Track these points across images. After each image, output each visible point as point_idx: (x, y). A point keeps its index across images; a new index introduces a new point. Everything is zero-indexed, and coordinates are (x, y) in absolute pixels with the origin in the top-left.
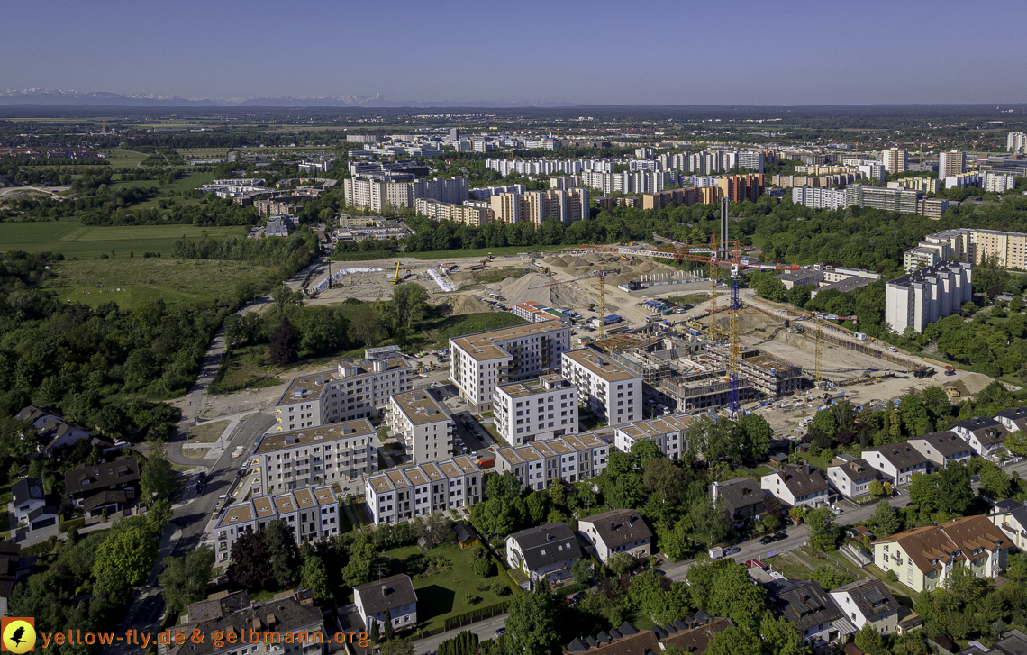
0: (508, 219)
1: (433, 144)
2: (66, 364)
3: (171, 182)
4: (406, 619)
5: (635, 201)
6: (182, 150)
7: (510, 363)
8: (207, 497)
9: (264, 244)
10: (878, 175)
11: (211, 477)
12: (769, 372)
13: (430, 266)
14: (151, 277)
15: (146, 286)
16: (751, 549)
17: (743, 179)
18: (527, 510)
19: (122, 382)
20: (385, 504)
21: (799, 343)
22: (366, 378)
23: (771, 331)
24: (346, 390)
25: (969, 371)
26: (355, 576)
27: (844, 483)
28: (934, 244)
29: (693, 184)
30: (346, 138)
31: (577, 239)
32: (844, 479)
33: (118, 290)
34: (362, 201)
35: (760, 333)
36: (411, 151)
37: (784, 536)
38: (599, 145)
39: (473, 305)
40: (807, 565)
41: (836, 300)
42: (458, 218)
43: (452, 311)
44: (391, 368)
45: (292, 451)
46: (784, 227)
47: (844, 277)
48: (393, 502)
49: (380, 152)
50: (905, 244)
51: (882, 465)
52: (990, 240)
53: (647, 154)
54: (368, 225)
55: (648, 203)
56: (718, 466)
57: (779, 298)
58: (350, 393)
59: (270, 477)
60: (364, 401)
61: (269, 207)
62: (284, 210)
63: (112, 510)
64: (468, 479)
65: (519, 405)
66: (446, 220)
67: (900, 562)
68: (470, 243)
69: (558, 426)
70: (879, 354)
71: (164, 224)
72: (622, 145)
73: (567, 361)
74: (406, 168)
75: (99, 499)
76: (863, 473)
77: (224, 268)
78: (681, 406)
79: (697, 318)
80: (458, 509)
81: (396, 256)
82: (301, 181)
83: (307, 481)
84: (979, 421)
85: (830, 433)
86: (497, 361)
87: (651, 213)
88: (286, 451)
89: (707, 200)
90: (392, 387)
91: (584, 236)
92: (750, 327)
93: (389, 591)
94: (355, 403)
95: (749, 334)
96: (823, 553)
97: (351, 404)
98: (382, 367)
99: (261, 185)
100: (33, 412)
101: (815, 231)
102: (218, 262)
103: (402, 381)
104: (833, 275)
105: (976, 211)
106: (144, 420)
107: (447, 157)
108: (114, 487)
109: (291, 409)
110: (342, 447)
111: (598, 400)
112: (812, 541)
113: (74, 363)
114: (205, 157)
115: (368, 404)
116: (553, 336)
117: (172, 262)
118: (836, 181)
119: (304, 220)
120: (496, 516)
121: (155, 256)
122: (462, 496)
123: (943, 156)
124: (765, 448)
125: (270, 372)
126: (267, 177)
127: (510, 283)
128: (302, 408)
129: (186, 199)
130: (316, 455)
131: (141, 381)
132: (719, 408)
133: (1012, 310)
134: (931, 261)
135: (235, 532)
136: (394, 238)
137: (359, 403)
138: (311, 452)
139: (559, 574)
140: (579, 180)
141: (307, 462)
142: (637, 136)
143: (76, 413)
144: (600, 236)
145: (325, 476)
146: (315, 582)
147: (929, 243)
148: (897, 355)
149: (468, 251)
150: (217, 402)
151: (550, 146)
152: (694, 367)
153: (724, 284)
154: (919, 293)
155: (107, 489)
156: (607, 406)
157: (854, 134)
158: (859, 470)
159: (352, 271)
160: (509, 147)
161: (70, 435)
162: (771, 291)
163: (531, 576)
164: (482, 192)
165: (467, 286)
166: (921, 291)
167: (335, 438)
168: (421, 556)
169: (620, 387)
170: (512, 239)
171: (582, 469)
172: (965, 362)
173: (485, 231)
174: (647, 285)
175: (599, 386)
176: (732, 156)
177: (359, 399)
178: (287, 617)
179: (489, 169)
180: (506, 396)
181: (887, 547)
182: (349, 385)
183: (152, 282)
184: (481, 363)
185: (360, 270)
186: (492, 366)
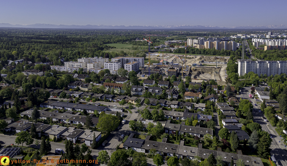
0: (207, 48)
20: (69, 70)
22: (97, 59)
55: (266, 48)
81: (171, 53)
110: (77, 64)
130: (73, 65)
138: (72, 64)
182: (94, 60)
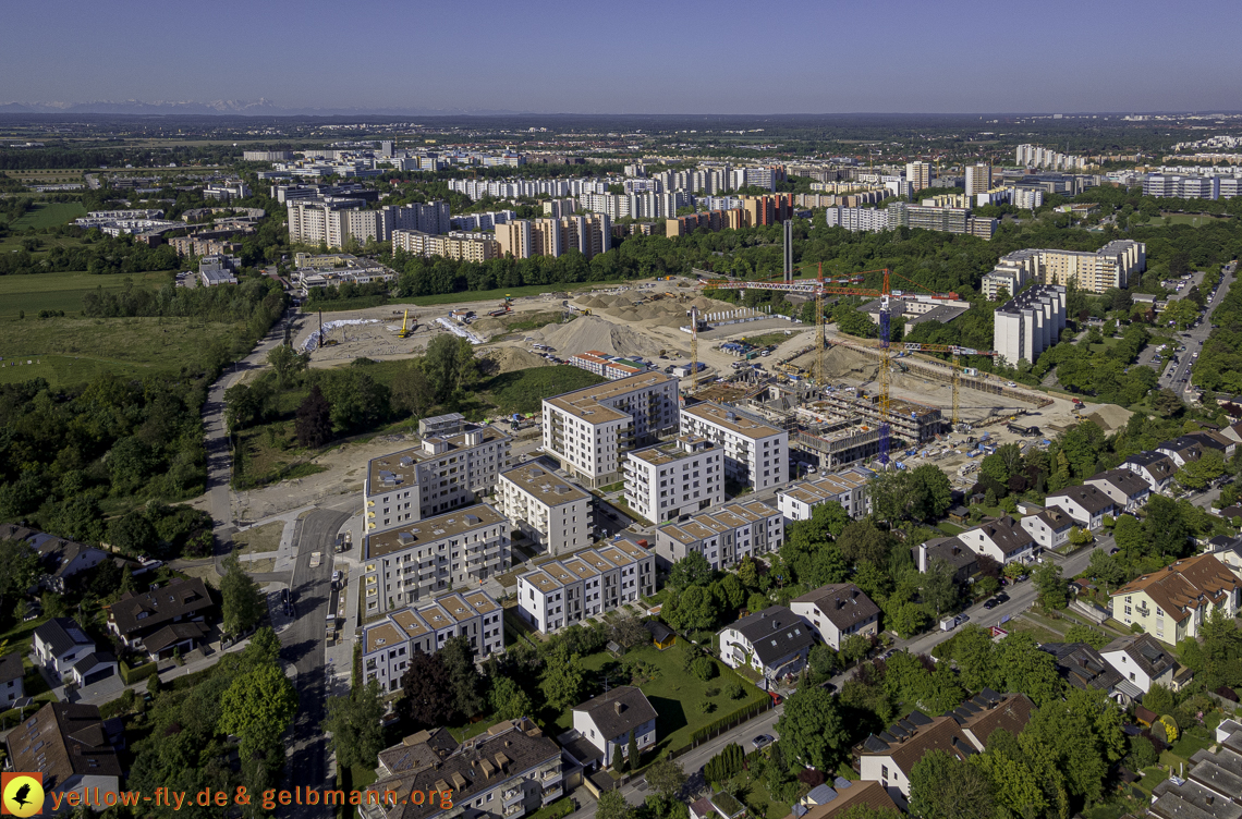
0: (517, 252)
1: (366, 162)
2: (25, 465)
3: (21, 215)
4: (645, 739)
5: (652, 227)
6: (13, 171)
7: (629, 424)
8: (305, 619)
9: (215, 294)
10: (906, 192)
11: (295, 595)
12: (909, 417)
13: (437, 314)
14: (67, 343)
15: (68, 355)
16: (978, 614)
17: (771, 199)
18: (727, 595)
19: (107, 482)
20: (553, 606)
21: (906, 383)
22: (461, 454)
23: (870, 371)
24: (437, 472)
25: (1096, 402)
26: (562, 696)
27: (1043, 533)
28: (1010, 267)
29: (708, 206)
30: (242, 155)
31: (605, 274)
32: (1043, 529)
33: (30, 362)
34: (315, 235)
35: (859, 374)
36: (342, 171)
37: (1005, 598)
38: (572, 162)
39: (524, 359)
40: (1046, 627)
41: (940, 332)
42: (454, 254)
43: (498, 367)
44: (486, 440)
45: (413, 552)
46: (834, 252)
47: (929, 308)
48: (562, 603)
49: (300, 172)
50: (975, 268)
51: (1071, 511)
52: (1059, 262)
53: (638, 171)
54: (337, 266)
55: (672, 229)
56: (901, 527)
57: (867, 334)
58: (442, 474)
59: (388, 586)
60: (459, 483)
61: (192, 246)
62: (216, 249)
63: (184, 650)
64: (641, 566)
65: (663, 473)
66: (439, 257)
67: (1144, 612)
68: (478, 284)
69: (704, 496)
70: (998, 390)
71: (44, 272)
72: (599, 161)
73: (686, 418)
74: (349, 192)
75: (167, 636)
76: (1061, 521)
77: (168, 327)
78: (825, 461)
79: (788, 361)
80: (632, 603)
81: (389, 303)
82: (214, 211)
83: (431, 587)
84: (1147, 455)
85: (1003, 479)
86: (615, 424)
87: (678, 240)
88: (406, 552)
89: (733, 224)
90: (489, 464)
91: (614, 271)
92: (844, 368)
93: (623, 708)
94: (448, 487)
95: (845, 375)
96: (1057, 612)
97: (444, 488)
98: (476, 439)
99: (159, 217)
100: (14, 531)
101: (868, 256)
102: (156, 319)
103: (500, 456)
104: (916, 305)
105: (1025, 231)
106: (170, 530)
107: (391, 177)
108: (180, 618)
109: (386, 499)
110: (471, 541)
111: (739, 462)
112: (1041, 599)
113: (36, 463)
114: (54, 180)
115: (463, 487)
116: (660, 390)
117: (88, 322)
118: (865, 199)
119: (247, 262)
120: (698, 606)
121: (56, 315)
122: (636, 588)
123: (969, 170)
124: (947, 501)
125: (301, 456)
126: (165, 207)
127: (552, 331)
128: (398, 496)
129: (57, 237)
130: (441, 554)
131: (135, 481)
132: (864, 461)
133: (1105, 335)
134: (1011, 285)
135: (386, 658)
136: (380, 280)
137: (452, 486)
138: (435, 550)
139: (791, 666)
140: (576, 203)
141: (431, 563)
142: (611, 151)
143: (72, 528)
144: (631, 270)
145: (452, 579)
146: (521, 708)
147: (1005, 266)
148: (1019, 390)
149: (479, 293)
150: (252, 500)
151: (514, 162)
152: (812, 416)
153: (797, 321)
154: (1029, 320)
155: (170, 622)
156: (752, 468)
157: (852, 146)
158: (1057, 517)
159: (339, 323)
160: (462, 165)
161: (84, 557)
162: (857, 327)
163: (764, 671)
164: (465, 221)
165: (500, 336)
166: (1031, 318)
167: (462, 531)
168: (616, 664)
169: (766, 445)
170: (528, 277)
171: (757, 544)
172: (1090, 393)
173: (494, 268)
174: (712, 325)
175: (738, 445)
176: (740, 173)
177: (453, 480)
178: (519, 754)
179: (454, 192)
180: (644, 464)
181: (1130, 598)
182: (442, 464)
183: (74, 350)
184: (598, 427)
185: (349, 322)
186: (610, 429)
